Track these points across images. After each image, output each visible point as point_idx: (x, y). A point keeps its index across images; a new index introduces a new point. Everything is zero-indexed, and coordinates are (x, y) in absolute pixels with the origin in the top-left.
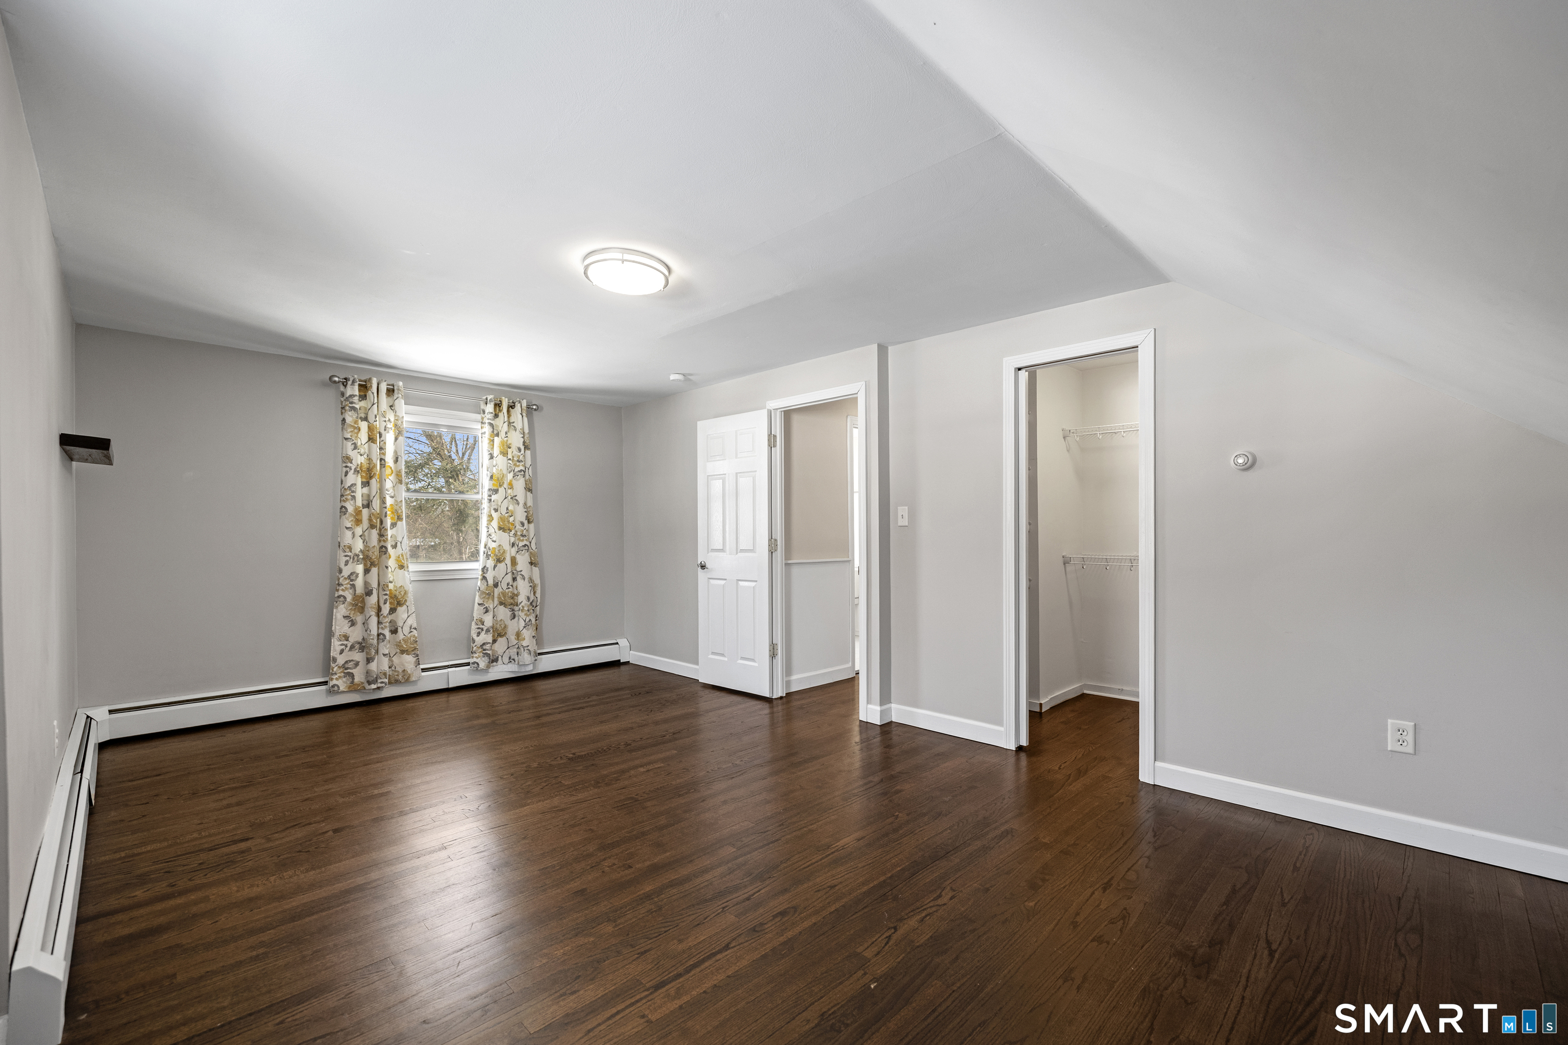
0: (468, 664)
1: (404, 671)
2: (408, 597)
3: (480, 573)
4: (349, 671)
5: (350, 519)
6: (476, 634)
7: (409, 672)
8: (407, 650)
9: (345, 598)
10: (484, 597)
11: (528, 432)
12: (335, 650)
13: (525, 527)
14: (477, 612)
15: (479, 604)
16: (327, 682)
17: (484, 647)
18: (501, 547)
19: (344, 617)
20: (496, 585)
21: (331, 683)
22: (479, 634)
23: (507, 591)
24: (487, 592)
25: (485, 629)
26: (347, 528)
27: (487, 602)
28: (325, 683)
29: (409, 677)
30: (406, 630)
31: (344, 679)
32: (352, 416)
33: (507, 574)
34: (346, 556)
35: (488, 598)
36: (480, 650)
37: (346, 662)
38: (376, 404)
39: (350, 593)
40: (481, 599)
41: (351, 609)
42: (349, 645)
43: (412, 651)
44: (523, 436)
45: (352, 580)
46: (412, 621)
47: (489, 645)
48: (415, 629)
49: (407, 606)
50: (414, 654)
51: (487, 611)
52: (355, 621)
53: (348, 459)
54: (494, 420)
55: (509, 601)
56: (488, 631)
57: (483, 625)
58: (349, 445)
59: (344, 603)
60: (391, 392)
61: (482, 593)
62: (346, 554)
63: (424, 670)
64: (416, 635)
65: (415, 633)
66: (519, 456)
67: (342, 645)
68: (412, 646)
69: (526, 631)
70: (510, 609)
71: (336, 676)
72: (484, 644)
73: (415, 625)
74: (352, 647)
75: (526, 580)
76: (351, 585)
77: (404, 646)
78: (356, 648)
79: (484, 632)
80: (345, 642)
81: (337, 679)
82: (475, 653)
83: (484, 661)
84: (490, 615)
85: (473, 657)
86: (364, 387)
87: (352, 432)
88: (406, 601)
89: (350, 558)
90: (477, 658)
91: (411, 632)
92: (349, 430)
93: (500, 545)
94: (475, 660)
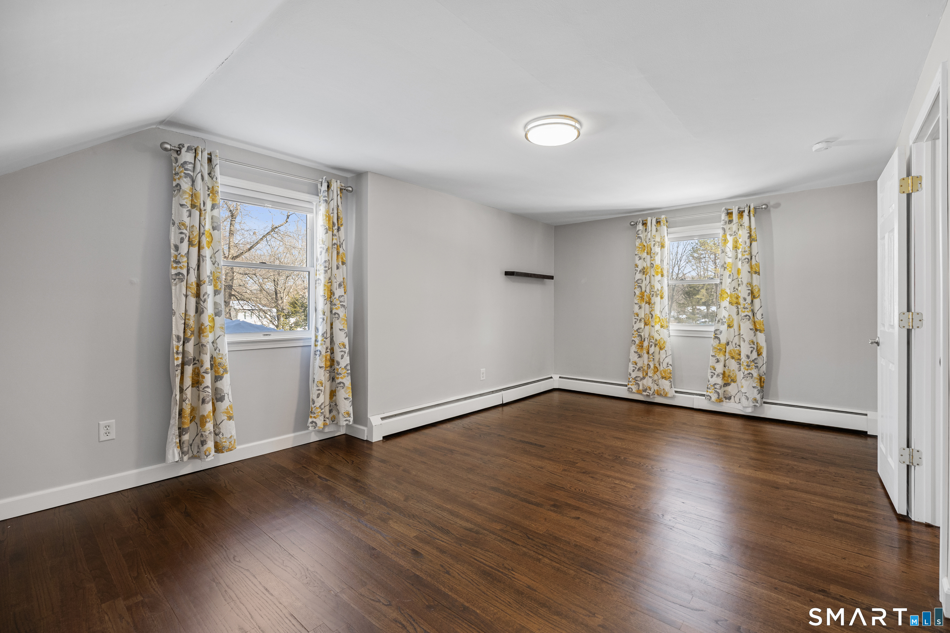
0: (704, 395)
1: (664, 389)
2: (666, 345)
3: (713, 334)
4: (637, 382)
5: (637, 299)
6: (710, 376)
7: (666, 391)
8: (665, 377)
9: (635, 341)
10: (716, 351)
11: (754, 227)
12: (630, 369)
13: (746, 302)
14: (712, 361)
15: (712, 356)
16: (627, 385)
17: (716, 386)
18: (731, 316)
19: (635, 352)
20: (728, 344)
21: (629, 386)
22: (712, 377)
23: (735, 348)
24: (719, 348)
25: (716, 374)
26: (636, 304)
27: (719, 355)
28: (626, 386)
29: (667, 394)
30: (665, 365)
31: (635, 386)
32: (638, 242)
33: (735, 336)
34: (635, 319)
35: (720, 353)
36: (713, 388)
37: (636, 377)
38: (650, 232)
39: (637, 339)
40: (714, 352)
41: (638, 348)
42: (637, 368)
43: (669, 378)
44: (749, 232)
45: (639, 332)
46: (669, 360)
47: (718, 386)
48: (671, 365)
49: (666, 351)
50: (669, 380)
51: (718, 361)
52: (641, 355)
53: (637, 266)
54: (725, 225)
55: (737, 356)
56: (718, 375)
57: (715, 370)
58: (637, 258)
59: (634, 344)
60: (658, 222)
61: (714, 348)
62: (635, 317)
63: (676, 392)
64: (671, 369)
65: (670, 367)
66: (745, 247)
67: (634, 367)
68: (668, 375)
69: (744, 381)
70: (738, 362)
71: (631, 383)
72: (715, 384)
73: (670, 363)
74: (639, 369)
75: (746, 342)
76: (638, 335)
77: (663, 374)
78: (641, 370)
79: (715, 376)
80: (635, 366)
81: (631, 385)
82: (710, 389)
83: (715, 396)
84: (721, 364)
85: (707, 391)
86: (644, 224)
87: (638, 250)
88: (664, 347)
89: (638, 320)
90: (710, 393)
91: (668, 366)
92: (637, 250)
93: (730, 315)
94: (708, 394)
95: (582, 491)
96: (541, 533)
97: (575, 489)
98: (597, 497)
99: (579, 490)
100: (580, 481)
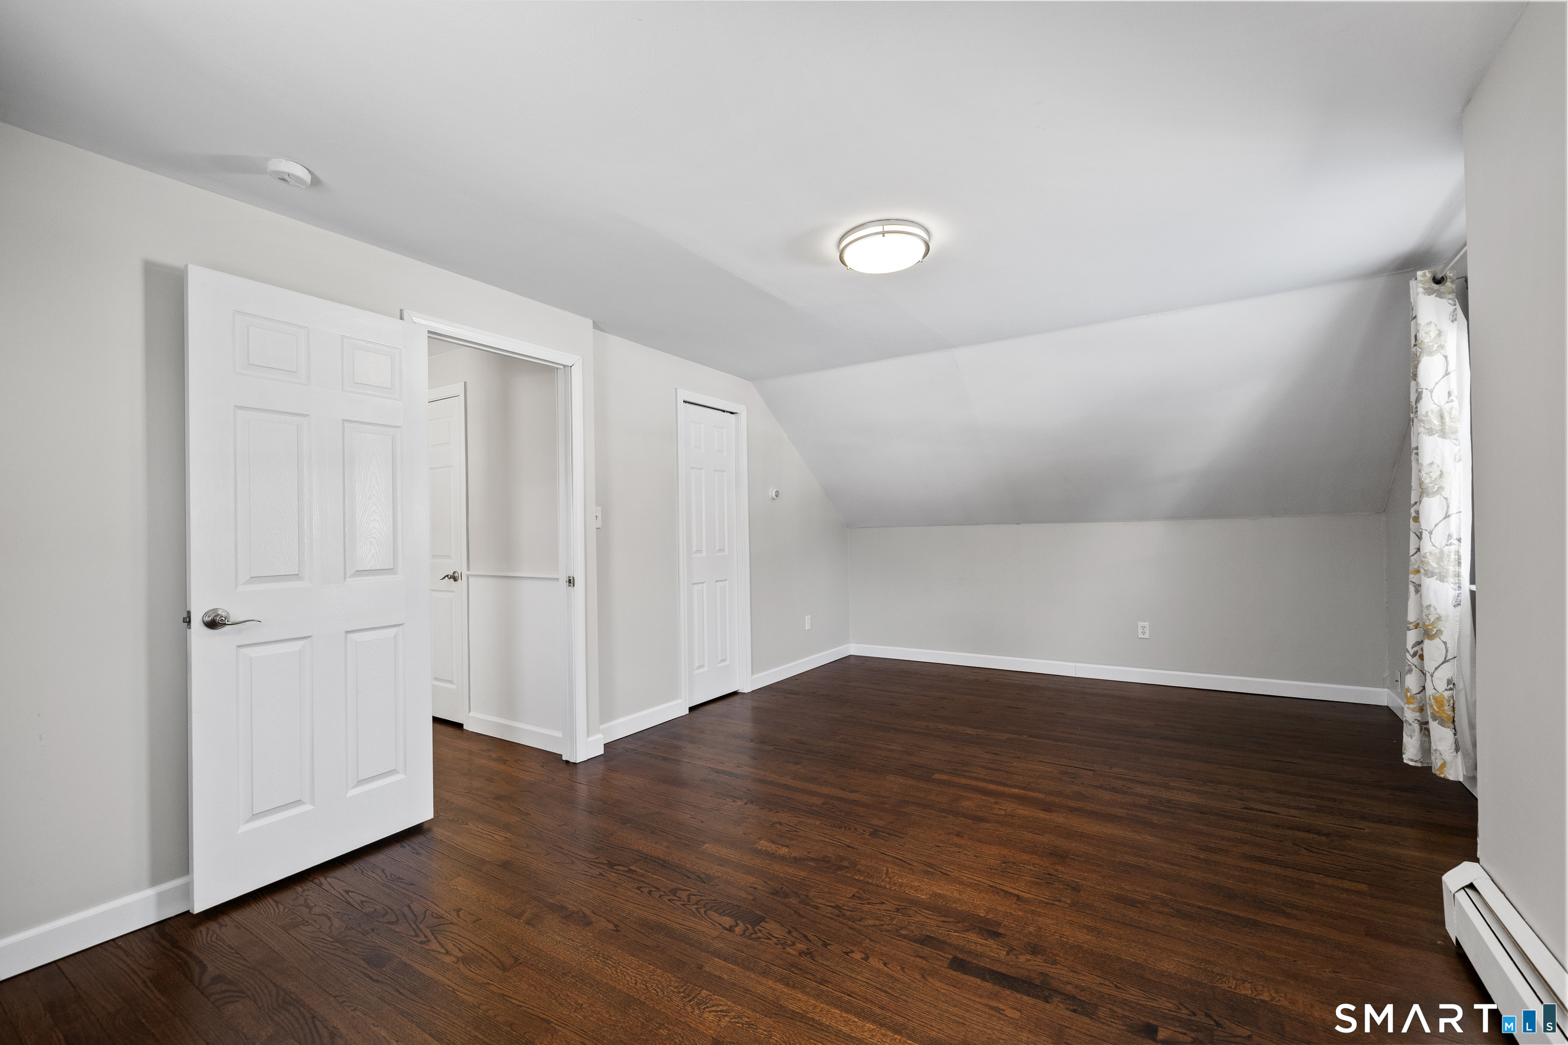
95: (845, 828)
96: (890, 775)
97: (856, 829)
98: (824, 819)
99: (849, 829)
100: (849, 846)
